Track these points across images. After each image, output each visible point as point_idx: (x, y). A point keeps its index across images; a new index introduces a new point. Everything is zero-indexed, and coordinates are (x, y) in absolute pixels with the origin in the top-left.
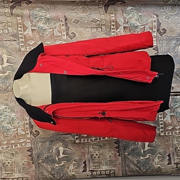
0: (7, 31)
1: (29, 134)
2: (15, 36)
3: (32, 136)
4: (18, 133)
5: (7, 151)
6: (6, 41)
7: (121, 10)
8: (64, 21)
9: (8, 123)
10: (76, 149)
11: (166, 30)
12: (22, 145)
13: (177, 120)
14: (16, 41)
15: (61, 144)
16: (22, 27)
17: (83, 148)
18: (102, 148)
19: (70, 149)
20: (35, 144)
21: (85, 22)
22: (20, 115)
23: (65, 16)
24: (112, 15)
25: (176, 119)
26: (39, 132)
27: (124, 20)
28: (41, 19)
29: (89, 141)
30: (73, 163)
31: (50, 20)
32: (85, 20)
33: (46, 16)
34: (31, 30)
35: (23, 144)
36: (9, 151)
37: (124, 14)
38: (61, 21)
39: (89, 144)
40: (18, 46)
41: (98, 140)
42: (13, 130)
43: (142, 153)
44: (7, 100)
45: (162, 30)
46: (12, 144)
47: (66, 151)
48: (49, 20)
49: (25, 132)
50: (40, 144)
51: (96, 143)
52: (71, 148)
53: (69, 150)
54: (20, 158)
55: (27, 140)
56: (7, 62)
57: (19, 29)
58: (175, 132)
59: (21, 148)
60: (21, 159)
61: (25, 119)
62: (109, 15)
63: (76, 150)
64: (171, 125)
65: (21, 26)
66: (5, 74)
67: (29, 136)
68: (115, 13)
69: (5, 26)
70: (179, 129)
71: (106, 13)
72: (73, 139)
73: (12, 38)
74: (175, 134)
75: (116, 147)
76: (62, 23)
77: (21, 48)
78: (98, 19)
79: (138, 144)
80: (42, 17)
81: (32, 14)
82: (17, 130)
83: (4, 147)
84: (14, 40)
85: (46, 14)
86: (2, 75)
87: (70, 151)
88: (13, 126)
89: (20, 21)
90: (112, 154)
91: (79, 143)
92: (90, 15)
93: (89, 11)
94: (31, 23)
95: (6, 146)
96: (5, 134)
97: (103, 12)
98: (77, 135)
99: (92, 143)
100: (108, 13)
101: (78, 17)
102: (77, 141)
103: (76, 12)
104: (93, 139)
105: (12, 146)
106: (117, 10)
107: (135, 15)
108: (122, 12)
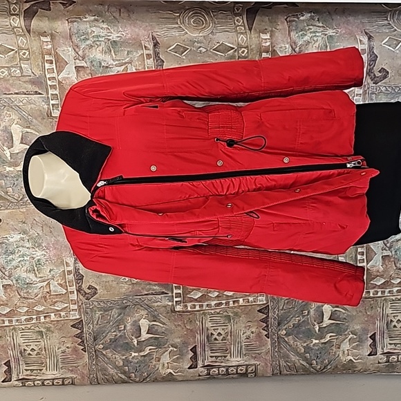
0: (19, 71)
1: (75, 292)
2: (39, 82)
3: (81, 297)
4: (50, 291)
5: (29, 326)
6: (17, 94)
7: (286, 19)
8: (151, 47)
9: (28, 271)
10: (176, 323)
11: (388, 72)
12: (60, 314)
13: (396, 266)
14: (40, 94)
15: (144, 313)
16: (54, 62)
17: (191, 321)
18: (232, 321)
19: (164, 324)
20: (87, 313)
21: (201, 51)
22: (55, 255)
23: (154, 38)
24: (263, 36)
25: (395, 264)
26: (96, 289)
27: (292, 47)
28: (98, 43)
29: (204, 308)
30: (168, 351)
31: (119, 45)
32: (200, 47)
33: (110, 36)
34: (75, 67)
35: (62, 314)
36: (32, 328)
37: (292, 33)
38: (145, 47)
39: (203, 313)
40: (46, 106)
41: (223, 306)
42: (39, 285)
43: (316, 332)
44: (24, 223)
45: (380, 72)
46: (38, 312)
47: (153, 328)
48: (117, 45)
49: (67, 290)
50: (98, 314)
51: (218, 311)
52: (165, 320)
54: (57, 341)
55: (71, 306)
56: (22, 143)
57: (47, 66)
58: (390, 291)
59: (58, 321)
60: (60, 343)
61: (66, 263)
62: (256, 35)
63: (175, 325)
64: (382, 276)
65: (51, 58)
66: (18, 169)
67: (74, 297)
68: (272, 31)
69: (14, 58)
70: (398, 284)
71: (250, 29)
72: (170, 304)
73: (30, 88)
74: (389, 295)
75: (262, 321)
76: (148, 52)
77: (53, 110)
78: (233, 44)
79: (308, 315)
80: (100, 39)
81: (75, 31)
82: (49, 284)
83: (21, 319)
84: (36, 92)
85: (108, 31)
86: (11, 169)
88: (41, 277)
89: (50, 46)
90: (252, 333)
91: (183, 312)
92: (213, 35)
93: (211, 25)
94: (75, 50)
95: (25, 317)
96: (22, 294)
97: (243, 28)
98: (178, 295)
99: (210, 311)
100: (255, 30)
101: (184, 41)
102: (178, 308)
103: (181, 27)
104: (213, 303)
105: (40, 317)
106: (275, 22)
107: (317, 34)
108: (289, 27)
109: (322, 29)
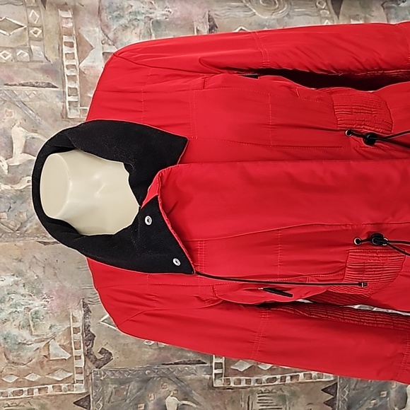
0: (27, 54)
1: (83, 357)
2: (53, 71)
3: (90, 364)
4: (49, 354)
5: (17, 402)
6: (22, 85)
7: (382, 5)
8: (205, 31)
9: (20, 327)
10: (214, 404)
12: (60, 387)
14: (55, 87)
15: (171, 388)
16: (75, 45)
17: (234, 401)
18: (287, 403)
19: (197, 403)
20: (97, 386)
22: (58, 306)
23: (210, 19)
26: (111, 354)
28: (135, 23)
29: (252, 384)
31: (163, 27)
33: (153, 13)
34: (103, 54)
35: (63, 386)
36: (22, 404)
38: (198, 31)
39: (251, 391)
40: (60, 104)
41: (276, 383)
42: (35, 346)
44: (20, 261)
46: (31, 383)
47: (184, 408)
48: (160, 27)
49: (71, 353)
50: (111, 388)
51: (270, 388)
52: (200, 399)
53: (194, 405)
55: (76, 375)
56: (24, 152)
57: (66, 49)
59: (56, 395)
61: (73, 317)
62: (346, 22)
63: (212, 406)
65: (71, 41)
66: (18, 187)
67: (81, 364)
68: (366, 18)
69: (21, 36)
71: (338, 14)
72: (208, 376)
73: (42, 78)
75: (328, 403)
77: (70, 109)
79: (387, 397)
80: (139, 17)
81: (107, 4)
82: (48, 345)
83: (7, 392)
84: (49, 83)
85: (151, 6)
86: (8, 187)
87: (195, 408)
88: (37, 336)
89: (70, 25)
91: (224, 388)
92: (289, 18)
93: (286, 5)
94: (103, 32)
95: (13, 390)
96: (11, 357)
97: (328, 13)
98: (219, 366)
99: (260, 388)
100: (344, 15)
101: (250, 24)
102: (218, 383)
103: (246, 6)
104: (265, 378)
105: (33, 390)
106: (369, 7)
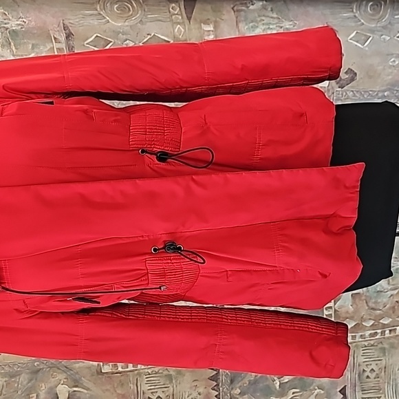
7: (233, 8)
8: (62, 38)
10: (104, 388)
11: (356, 74)
13: (368, 306)
15: (62, 376)
17: (122, 384)
18: (174, 381)
19: (88, 389)
21: (127, 45)
23: (65, 28)
24: (205, 27)
25: (366, 302)
29: (139, 367)
31: (21, 36)
32: (126, 40)
33: (8, 23)
37: (241, 25)
38: (55, 38)
39: (138, 374)
43: (276, 389)
45: (346, 73)
47: (75, 395)
48: (17, 35)
50: (2, 381)
51: (156, 369)
52: (90, 385)
53: (85, 391)
58: (361, 336)
62: (197, 26)
63: (103, 391)
64: (352, 318)
68: (216, 22)
70: (371, 326)
71: (189, 19)
74: (361, 340)
75: (212, 378)
76: (59, 45)
78: (167, 36)
87: (86, 394)
90: (199, 394)
91: (113, 373)
92: (142, 24)
93: (140, 12)
97: (180, 17)
99: (146, 370)
100: (195, 20)
101: (105, 31)
102: (107, 369)
103: (100, 14)
106: (219, 11)
107: (271, 27)
108: (237, 17)
109: (276, 21)
